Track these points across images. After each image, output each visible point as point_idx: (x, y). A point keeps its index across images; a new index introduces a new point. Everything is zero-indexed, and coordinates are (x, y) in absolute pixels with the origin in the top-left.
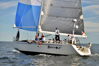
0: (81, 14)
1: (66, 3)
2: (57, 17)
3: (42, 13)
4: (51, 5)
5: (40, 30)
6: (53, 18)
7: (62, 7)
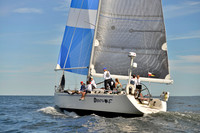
0: (163, 41)
1: (138, 22)
2: (123, 48)
3: (96, 43)
4: (113, 28)
5: (93, 72)
6: (114, 50)
7: (132, 31)
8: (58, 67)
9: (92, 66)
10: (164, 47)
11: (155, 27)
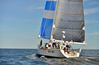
0: (83, 26)
1: (73, 17)
2: (66, 29)
3: (54, 26)
8: (40, 36)
9: (52, 37)
10: (84, 29)
11: (80, 19)
